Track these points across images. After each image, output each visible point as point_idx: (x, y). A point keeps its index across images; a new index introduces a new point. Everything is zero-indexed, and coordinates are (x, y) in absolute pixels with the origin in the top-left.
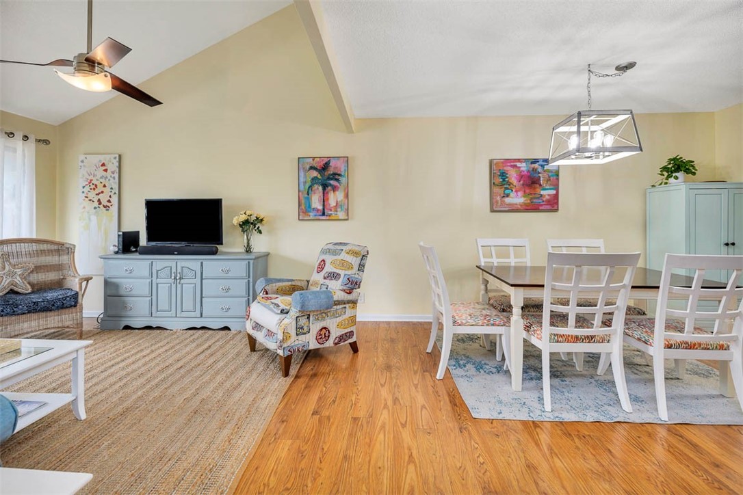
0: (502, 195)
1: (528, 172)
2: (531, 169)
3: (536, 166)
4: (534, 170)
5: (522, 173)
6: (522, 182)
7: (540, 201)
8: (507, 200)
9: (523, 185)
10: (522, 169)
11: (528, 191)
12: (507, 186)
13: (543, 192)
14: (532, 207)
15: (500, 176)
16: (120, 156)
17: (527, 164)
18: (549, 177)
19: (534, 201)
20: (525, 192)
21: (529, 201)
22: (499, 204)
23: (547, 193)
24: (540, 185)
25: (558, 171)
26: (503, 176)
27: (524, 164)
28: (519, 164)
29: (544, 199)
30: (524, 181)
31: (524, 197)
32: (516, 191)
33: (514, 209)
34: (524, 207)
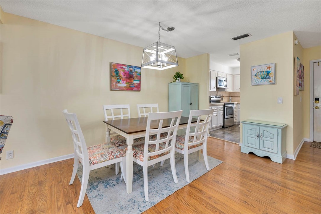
0: (116, 82)
1: (128, 71)
2: (130, 70)
3: (132, 69)
4: (131, 71)
5: (126, 72)
6: (125, 76)
7: (133, 86)
8: (119, 85)
9: (126, 78)
10: (125, 70)
11: (128, 81)
12: (119, 78)
13: (134, 82)
14: (130, 89)
15: (115, 72)
17: (128, 68)
18: (137, 75)
19: (131, 86)
20: (127, 81)
21: (128, 86)
22: (115, 86)
23: (136, 82)
24: (133, 78)
25: (141, 73)
26: (117, 72)
27: (126, 68)
28: (124, 67)
29: (135, 85)
30: (126, 76)
31: (127, 84)
32: (123, 81)
33: (121, 89)
34: (126, 88)
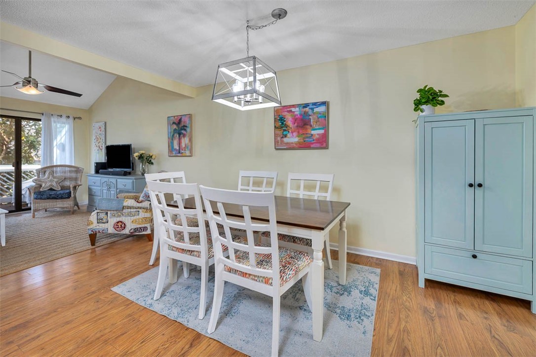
0: (282, 136)
1: (301, 115)
2: (303, 113)
3: (307, 109)
4: (306, 113)
5: (297, 117)
6: (296, 124)
7: (311, 140)
8: (285, 140)
9: (297, 126)
10: (296, 113)
11: (301, 132)
12: (285, 128)
13: (313, 132)
14: (305, 146)
15: (279, 120)
16: (105, 123)
17: (299, 109)
18: (318, 118)
19: (307, 139)
20: (298, 132)
21: (302, 140)
22: (279, 143)
23: (317, 132)
24: (311, 126)
26: (282, 120)
27: (297, 109)
28: (293, 109)
29: (315, 138)
30: (298, 123)
31: (299, 137)
32: (292, 132)
33: (291, 148)
34: (298, 145)
